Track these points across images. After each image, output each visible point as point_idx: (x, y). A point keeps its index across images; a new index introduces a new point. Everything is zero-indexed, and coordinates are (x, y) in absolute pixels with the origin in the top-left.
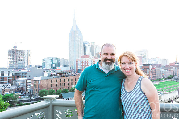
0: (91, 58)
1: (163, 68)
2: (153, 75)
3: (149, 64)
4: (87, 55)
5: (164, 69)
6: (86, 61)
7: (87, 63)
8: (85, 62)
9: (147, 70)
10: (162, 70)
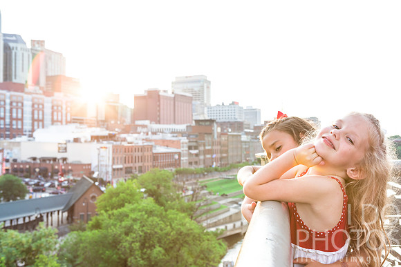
0: (30, 93)
1: (247, 134)
2: (221, 152)
3: (212, 121)
4: (14, 81)
5: (249, 137)
6: (11, 104)
7: (14, 110)
8: (8, 107)
9: (206, 138)
10: (244, 138)
